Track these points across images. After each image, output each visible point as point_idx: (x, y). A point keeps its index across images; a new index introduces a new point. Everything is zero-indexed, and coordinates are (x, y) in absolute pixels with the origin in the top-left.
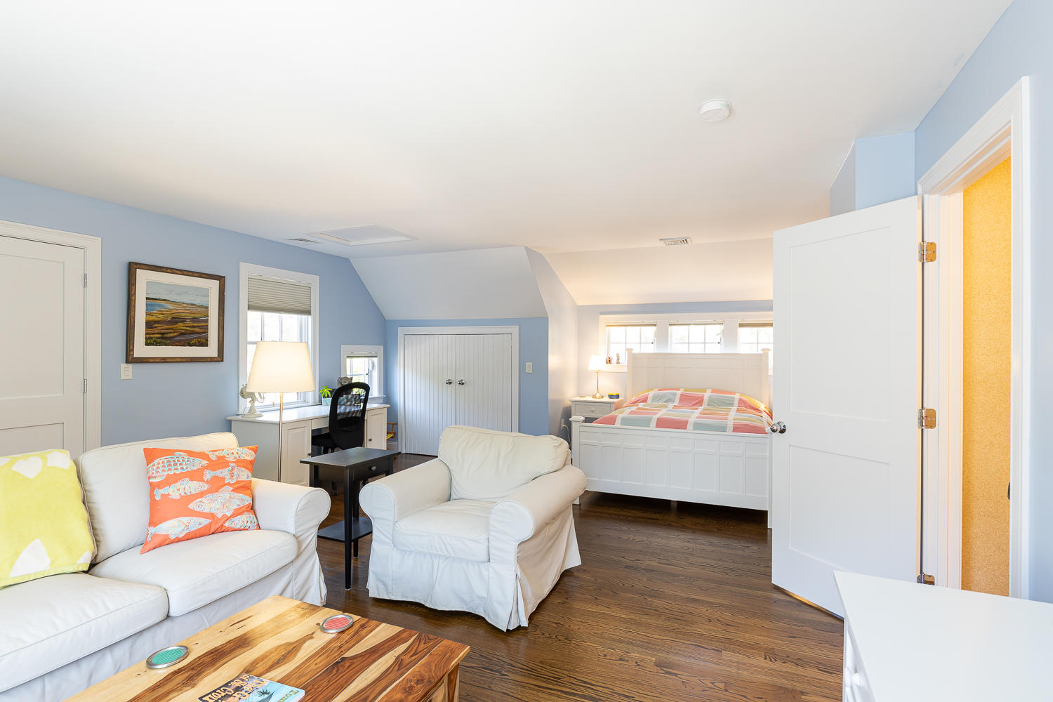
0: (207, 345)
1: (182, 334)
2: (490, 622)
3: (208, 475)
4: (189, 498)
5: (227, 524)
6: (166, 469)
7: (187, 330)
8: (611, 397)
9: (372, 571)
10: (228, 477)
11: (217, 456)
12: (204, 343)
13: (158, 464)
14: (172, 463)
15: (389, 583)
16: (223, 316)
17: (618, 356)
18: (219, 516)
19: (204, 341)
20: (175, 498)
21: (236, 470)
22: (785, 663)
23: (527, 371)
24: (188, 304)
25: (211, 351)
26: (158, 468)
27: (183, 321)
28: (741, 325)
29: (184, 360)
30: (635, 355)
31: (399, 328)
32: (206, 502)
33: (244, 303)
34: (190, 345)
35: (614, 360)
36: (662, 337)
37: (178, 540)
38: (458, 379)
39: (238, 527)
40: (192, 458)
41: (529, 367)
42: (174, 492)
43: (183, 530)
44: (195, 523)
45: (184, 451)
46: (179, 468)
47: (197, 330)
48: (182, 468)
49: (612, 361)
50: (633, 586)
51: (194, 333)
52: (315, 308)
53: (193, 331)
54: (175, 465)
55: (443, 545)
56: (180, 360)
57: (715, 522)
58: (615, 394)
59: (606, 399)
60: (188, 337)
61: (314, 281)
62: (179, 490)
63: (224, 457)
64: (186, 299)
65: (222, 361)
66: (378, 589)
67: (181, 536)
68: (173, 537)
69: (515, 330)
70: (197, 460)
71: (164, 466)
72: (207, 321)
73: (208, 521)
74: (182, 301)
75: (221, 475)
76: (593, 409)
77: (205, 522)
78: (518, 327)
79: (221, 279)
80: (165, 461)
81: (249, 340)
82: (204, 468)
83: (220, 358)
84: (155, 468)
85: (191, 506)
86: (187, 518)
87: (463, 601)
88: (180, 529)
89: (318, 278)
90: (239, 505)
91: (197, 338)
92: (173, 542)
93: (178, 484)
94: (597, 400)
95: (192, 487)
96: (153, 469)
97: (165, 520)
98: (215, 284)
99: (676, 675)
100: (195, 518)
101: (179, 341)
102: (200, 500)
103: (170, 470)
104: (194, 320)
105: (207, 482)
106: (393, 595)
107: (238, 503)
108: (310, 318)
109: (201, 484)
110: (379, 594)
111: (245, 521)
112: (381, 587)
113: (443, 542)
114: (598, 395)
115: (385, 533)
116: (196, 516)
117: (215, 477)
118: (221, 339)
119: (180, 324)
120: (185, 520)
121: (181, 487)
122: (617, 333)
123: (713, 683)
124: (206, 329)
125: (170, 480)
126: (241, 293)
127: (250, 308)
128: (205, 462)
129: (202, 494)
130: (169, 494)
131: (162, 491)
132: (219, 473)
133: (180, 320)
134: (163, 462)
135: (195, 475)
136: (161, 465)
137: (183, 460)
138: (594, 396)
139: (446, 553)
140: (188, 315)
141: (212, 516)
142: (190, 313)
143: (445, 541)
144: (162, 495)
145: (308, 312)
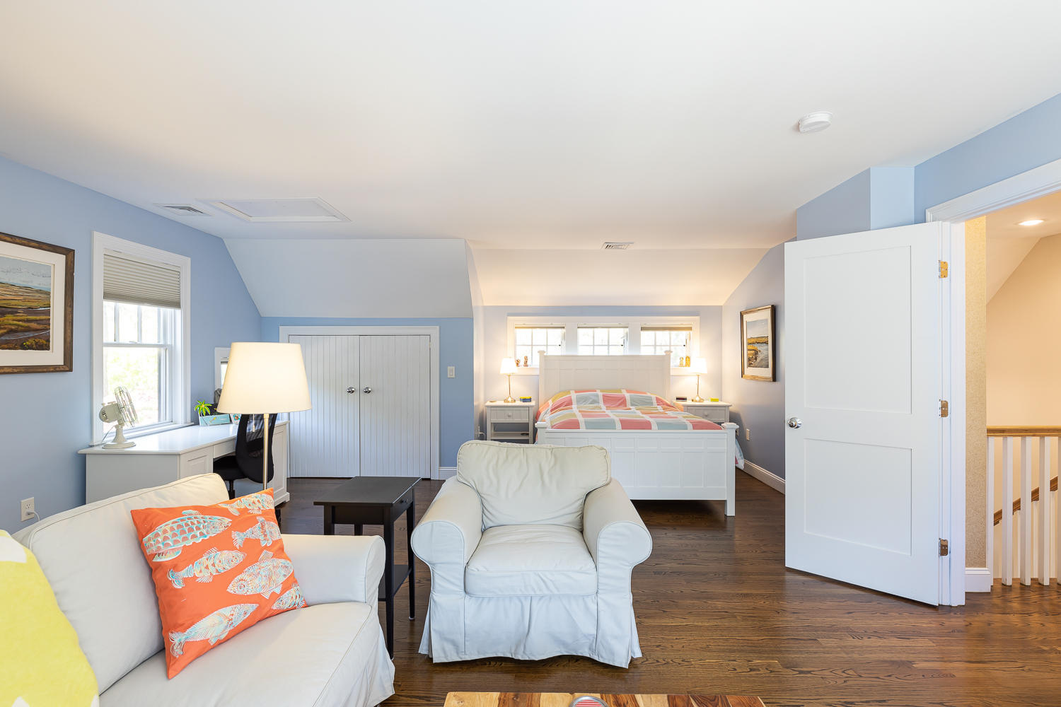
0: (47, 348)
1: (11, 331)
2: (601, 661)
3: (238, 538)
4: (225, 578)
5: (275, 607)
6: (180, 538)
7: (18, 325)
8: (525, 400)
9: (435, 630)
10: (262, 538)
11: (238, 510)
12: (44, 346)
13: (165, 532)
14: (186, 529)
15: (460, 639)
16: (72, 306)
17: (526, 358)
18: (267, 597)
19: (45, 342)
20: (205, 580)
21: (266, 526)
22: (869, 638)
23: (449, 376)
24: (20, 287)
25: (54, 356)
26: (166, 538)
27: (14, 311)
28: (643, 329)
29: (15, 370)
30: (545, 356)
31: (281, 327)
32: (248, 579)
33: (98, 290)
34: (24, 348)
35: (522, 363)
36: (570, 339)
37: (220, 643)
38: (363, 387)
39: (286, 606)
40: (208, 517)
41: (451, 373)
42: (201, 571)
43: (226, 627)
44: (238, 613)
45: (195, 508)
46: (198, 533)
47: (34, 325)
48: (202, 534)
49: (520, 364)
50: (682, 592)
51: (28, 330)
52: (186, 299)
53: (28, 327)
54: (191, 530)
55: (542, 584)
56: (10, 370)
57: (681, 516)
58: (528, 397)
59: (519, 403)
60: (21, 336)
61: (184, 264)
62: (207, 567)
63: (246, 509)
64: (18, 280)
65: (71, 370)
66: (445, 652)
67: (223, 637)
68: (213, 641)
69: (434, 331)
70: (216, 519)
71: (175, 535)
72: (48, 313)
73: (255, 606)
74: (11, 282)
75: (253, 537)
76: (510, 414)
77: (251, 608)
78: (438, 327)
79: (69, 253)
80: (175, 526)
81: (105, 341)
82: (229, 530)
83: (68, 365)
84: (160, 539)
85: (231, 589)
86: (229, 608)
87: (564, 644)
88: (222, 627)
89: (188, 260)
90: (285, 575)
91: (33, 337)
92: (214, 647)
93: (204, 558)
94: (510, 404)
95: (224, 560)
96: (158, 542)
97: (201, 616)
98: (60, 260)
99: (809, 672)
100: (239, 606)
101: (7, 342)
102: (239, 577)
103: (185, 539)
104: (30, 310)
105: (241, 550)
106: (465, 654)
107: (283, 573)
108: (178, 312)
109: (234, 553)
110: (446, 657)
111: (294, 597)
112: (449, 647)
113: (542, 579)
114: (510, 399)
115: (452, 580)
116: (240, 603)
117: (247, 541)
118: (68, 340)
119: (9, 317)
120: (227, 611)
121: (210, 563)
122: (523, 335)
123: (844, 672)
124: (47, 323)
125: (191, 554)
126: (95, 274)
127: (108, 296)
128: (227, 521)
129: (239, 569)
130: (195, 577)
131: (184, 573)
132: (249, 533)
133: (10, 310)
134: (172, 529)
135: (223, 542)
136: (169, 534)
137: (198, 522)
138: (506, 401)
139: (546, 592)
140: (20, 303)
141: (256, 598)
142: (24, 300)
143: (544, 578)
144: (185, 580)
145: (177, 304)
